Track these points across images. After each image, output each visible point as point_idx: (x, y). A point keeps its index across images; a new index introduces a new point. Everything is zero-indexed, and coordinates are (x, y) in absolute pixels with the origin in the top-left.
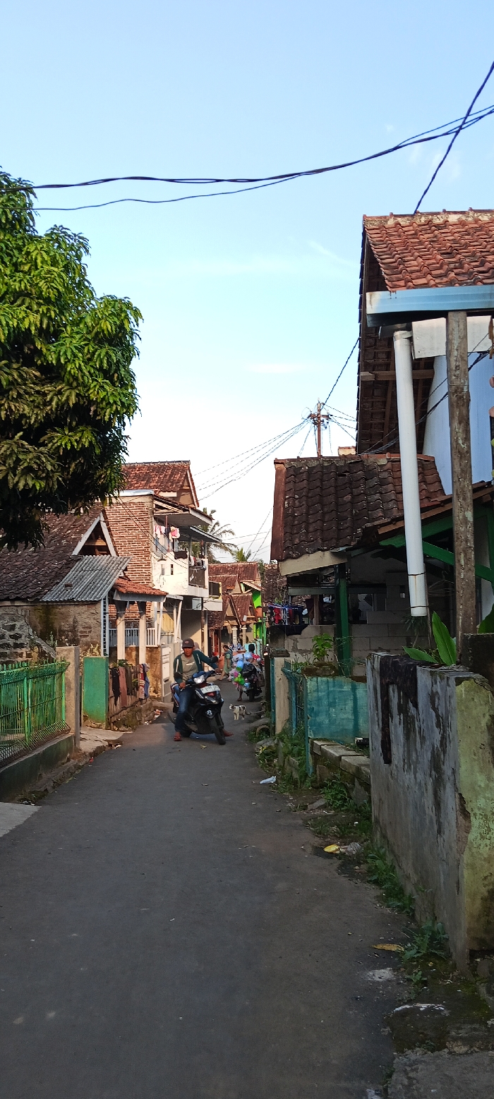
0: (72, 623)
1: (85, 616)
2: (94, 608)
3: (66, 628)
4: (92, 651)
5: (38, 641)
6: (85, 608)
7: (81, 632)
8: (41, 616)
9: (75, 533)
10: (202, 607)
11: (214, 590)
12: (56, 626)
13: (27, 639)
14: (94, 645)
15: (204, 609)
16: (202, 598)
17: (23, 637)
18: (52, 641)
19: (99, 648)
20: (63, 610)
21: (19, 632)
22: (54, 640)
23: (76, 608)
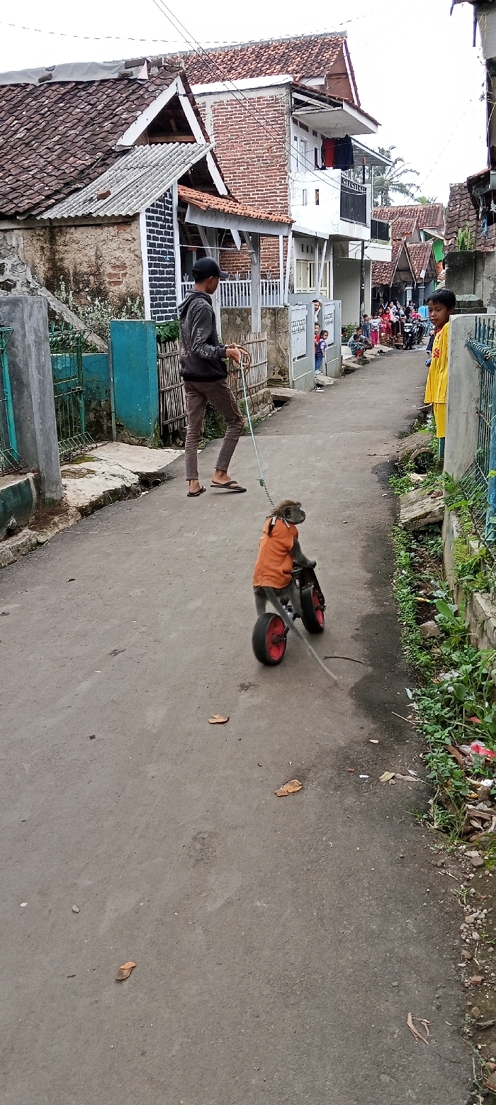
0: (93, 258)
1: (114, 245)
2: (128, 230)
3: (84, 268)
4: (130, 312)
5: (43, 292)
6: (112, 230)
7: (110, 275)
8: (42, 248)
9: (128, 110)
10: (363, 254)
11: (379, 232)
12: (67, 263)
13: (25, 289)
14: (133, 300)
15: (365, 258)
16: (363, 241)
17: (18, 287)
18: (64, 294)
19: (142, 303)
20: (76, 235)
21: (12, 278)
22: (67, 291)
23: (99, 231)
